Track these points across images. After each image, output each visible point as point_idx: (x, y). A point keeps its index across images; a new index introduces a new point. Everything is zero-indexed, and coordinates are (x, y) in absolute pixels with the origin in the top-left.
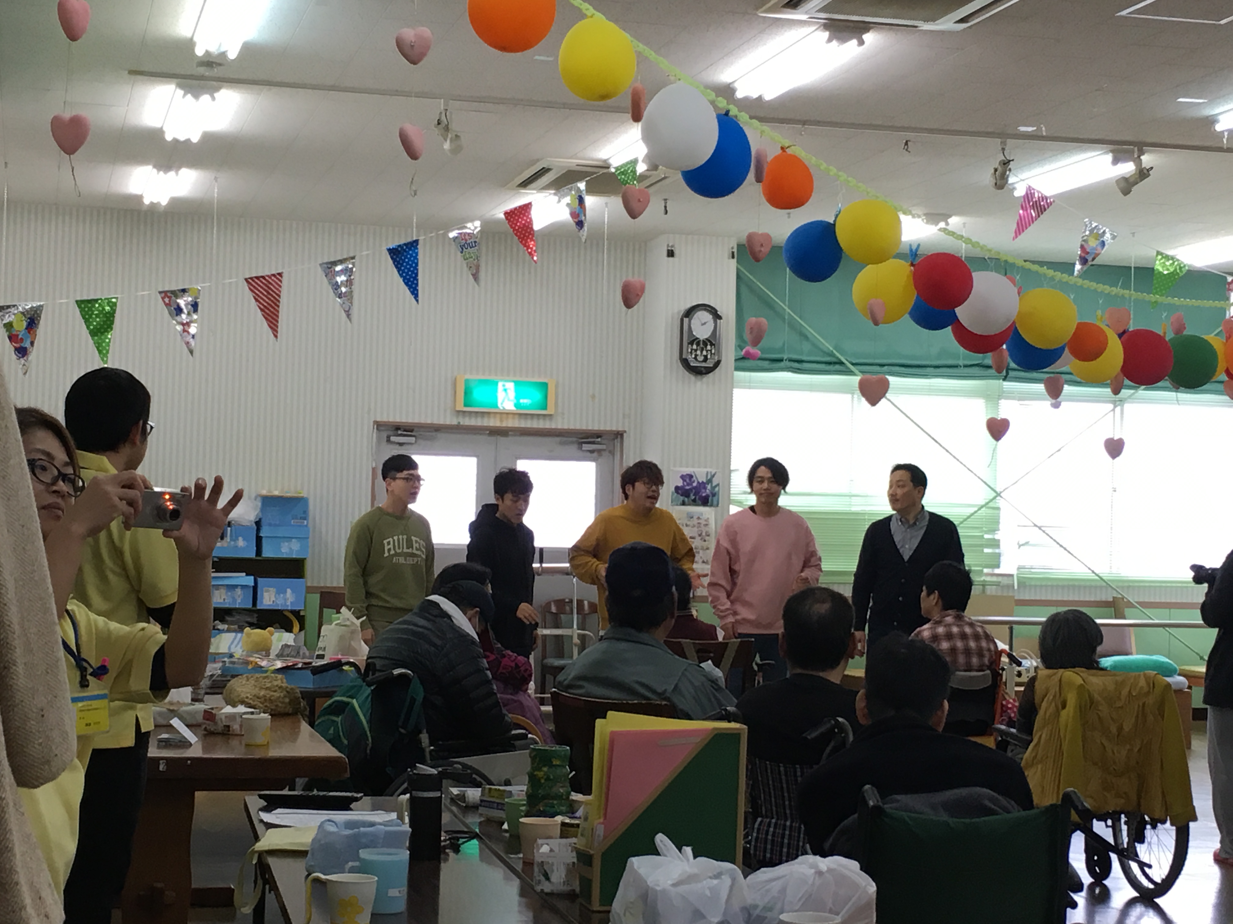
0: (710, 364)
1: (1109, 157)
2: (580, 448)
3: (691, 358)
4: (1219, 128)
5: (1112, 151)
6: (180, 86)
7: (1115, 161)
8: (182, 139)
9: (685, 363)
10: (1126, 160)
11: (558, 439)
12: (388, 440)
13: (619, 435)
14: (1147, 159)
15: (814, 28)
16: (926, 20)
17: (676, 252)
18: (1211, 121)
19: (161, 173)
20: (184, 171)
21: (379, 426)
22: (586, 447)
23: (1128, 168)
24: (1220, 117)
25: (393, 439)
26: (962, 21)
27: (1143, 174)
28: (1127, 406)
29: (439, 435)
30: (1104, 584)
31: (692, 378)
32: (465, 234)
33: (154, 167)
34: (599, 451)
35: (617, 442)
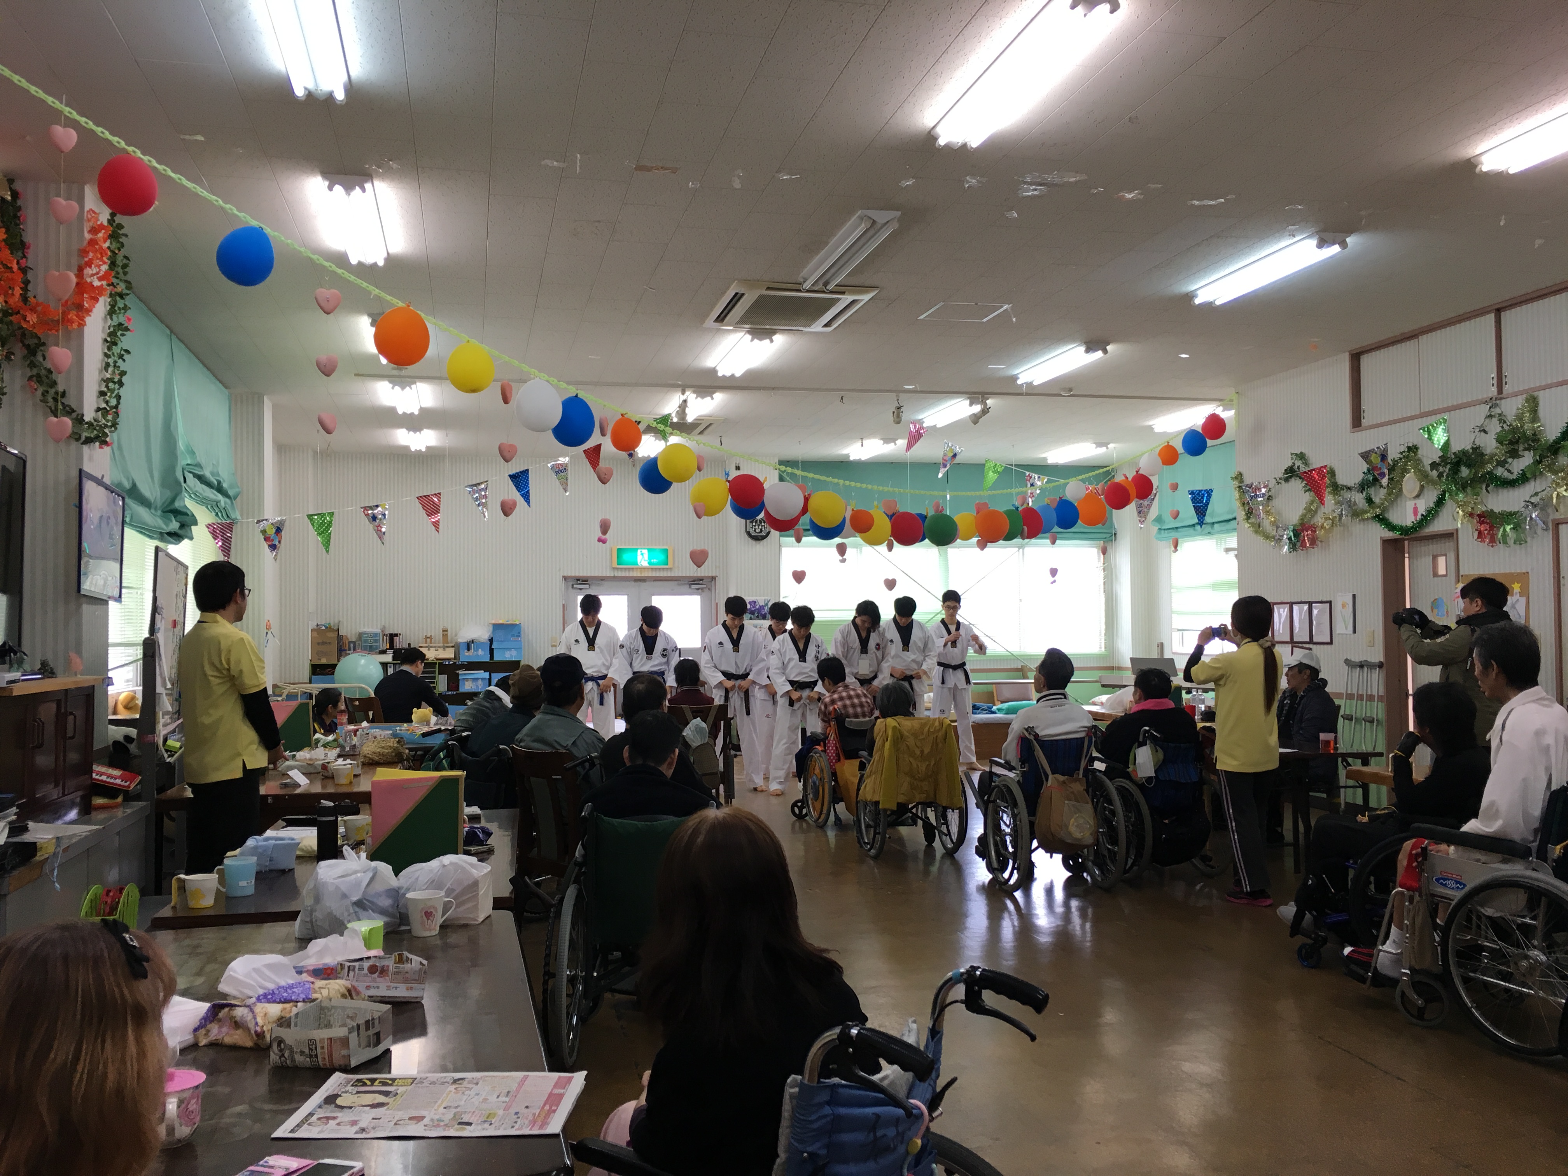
0: (763, 534)
1: (967, 402)
2: (690, 587)
3: (752, 531)
4: (1019, 382)
5: (969, 398)
6: (390, 382)
7: (971, 404)
8: (409, 412)
9: (749, 534)
10: (978, 403)
11: (676, 582)
12: (573, 587)
13: (713, 578)
14: (989, 402)
15: (743, 333)
16: (805, 326)
17: (741, 467)
18: (1015, 378)
19: (411, 433)
20: (426, 432)
21: (566, 578)
22: (694, 587)
23: (977, 408)
24: (1019, 376)
25: (575, 586)
26: (826, 325)
27: (985, 411)
28: (1026, 549)
29: (603, 582)
30: (1013, 657)
31: (754, 542)
32: (558, 464)
33: (407, 429)
34: (702, 589)
35: (713, 582)
